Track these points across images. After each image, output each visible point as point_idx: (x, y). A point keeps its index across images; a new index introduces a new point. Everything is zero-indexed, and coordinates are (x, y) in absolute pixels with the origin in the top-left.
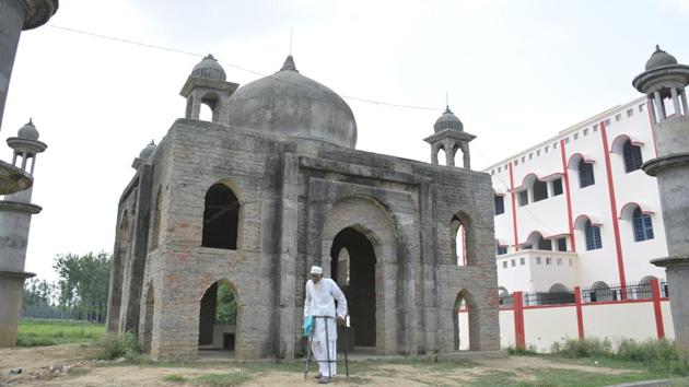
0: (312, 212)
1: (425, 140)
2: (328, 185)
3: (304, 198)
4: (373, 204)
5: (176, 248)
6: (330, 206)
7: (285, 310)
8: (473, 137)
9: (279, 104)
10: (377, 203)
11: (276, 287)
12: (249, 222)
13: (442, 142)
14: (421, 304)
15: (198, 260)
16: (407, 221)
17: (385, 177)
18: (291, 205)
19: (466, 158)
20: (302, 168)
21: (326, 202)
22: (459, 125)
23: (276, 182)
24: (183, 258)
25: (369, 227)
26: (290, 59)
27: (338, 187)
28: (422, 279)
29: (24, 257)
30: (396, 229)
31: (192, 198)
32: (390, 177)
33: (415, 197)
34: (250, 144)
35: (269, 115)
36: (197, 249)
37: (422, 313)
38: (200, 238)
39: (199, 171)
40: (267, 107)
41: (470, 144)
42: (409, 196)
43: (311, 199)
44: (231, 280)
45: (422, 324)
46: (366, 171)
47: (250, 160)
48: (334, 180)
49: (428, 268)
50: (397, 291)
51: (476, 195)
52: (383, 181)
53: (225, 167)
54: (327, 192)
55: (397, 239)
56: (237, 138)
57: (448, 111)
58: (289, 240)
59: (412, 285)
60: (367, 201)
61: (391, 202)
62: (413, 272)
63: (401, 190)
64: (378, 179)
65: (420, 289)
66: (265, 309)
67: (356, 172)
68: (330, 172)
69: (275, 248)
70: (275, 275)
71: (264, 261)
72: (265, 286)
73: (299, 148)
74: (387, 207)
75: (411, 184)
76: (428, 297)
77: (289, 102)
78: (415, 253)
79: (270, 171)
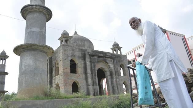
0: (93, 64)
1: (111, 49)
2: (95, 58)
3: (91, 62)
4: (104, 62)
5: (65, 74)
6: (96, 63)
7: (90, 87)
8: (122, 47)
9: (77, 42)
10: (105, 62)
11: (87, 82)
12: (80, 67)
13: (115, 49)
14: (117, 84)
15: (70, 76)
16: (112, 66)
17: (106, 56)
18: (88, 63)
19: (121, 52)
20: (89, 55)
21: (95, 62)
22: (118, 45)
23: (84, 58)
24: (67, 76)
25: (104, 68)
26: (76, 32)
27: (97, 59)
28: (116, 79)
29: (4, 87)
30: (109, 68)
31: (67, 62)
32: (107, 57)
33: (112, 61)
34: (77, 50)
35: (75, 44)
36: (70, 74)
37: (117, 87)
38: (70, 71)
39: (68, 56)
40: (75, 43)
41: (121, 49)
42: (111, 61)
43: (92, 61)
44: (78, 80)
45: (118, 89)
46: (102, 55)
47: (78, 54)
48: (96, 57)
49: (117, 76)
50: (111, 82)
51: (124, 60)
52: (106, 57)
53: (73, 55)
54: (95, 60)
55: (110, 70)
56: (75, 49)
57: (115, 42)
58: (89, 71)
59: (114, 80)
60: (103, 62)
61: (108, 62)
62: (114, 77)
63: (109, 59)
64: (104, 57)
65: (116, 81)
66: (85, 87)
67: (100, 55)
68: (95, 55)
69: (86, 73)
70: (86, 79)
71: (84, 76)
72: (85, 81)
73: (88, 50)
74: (107, 63)
75: (111, 58)
76: (118, 83)
77: (80, 41)
78: (114, 73)
79: (83, 56)
